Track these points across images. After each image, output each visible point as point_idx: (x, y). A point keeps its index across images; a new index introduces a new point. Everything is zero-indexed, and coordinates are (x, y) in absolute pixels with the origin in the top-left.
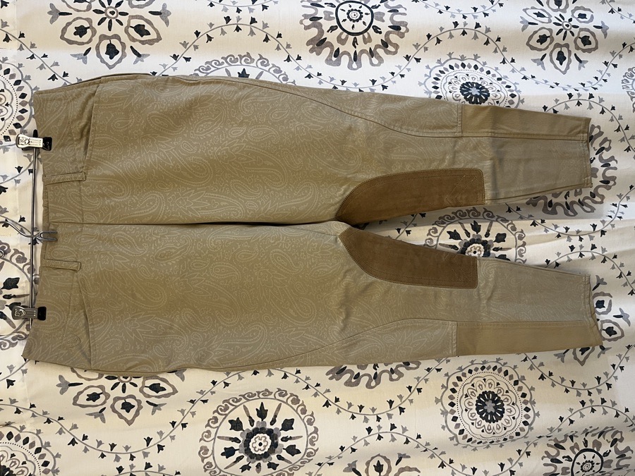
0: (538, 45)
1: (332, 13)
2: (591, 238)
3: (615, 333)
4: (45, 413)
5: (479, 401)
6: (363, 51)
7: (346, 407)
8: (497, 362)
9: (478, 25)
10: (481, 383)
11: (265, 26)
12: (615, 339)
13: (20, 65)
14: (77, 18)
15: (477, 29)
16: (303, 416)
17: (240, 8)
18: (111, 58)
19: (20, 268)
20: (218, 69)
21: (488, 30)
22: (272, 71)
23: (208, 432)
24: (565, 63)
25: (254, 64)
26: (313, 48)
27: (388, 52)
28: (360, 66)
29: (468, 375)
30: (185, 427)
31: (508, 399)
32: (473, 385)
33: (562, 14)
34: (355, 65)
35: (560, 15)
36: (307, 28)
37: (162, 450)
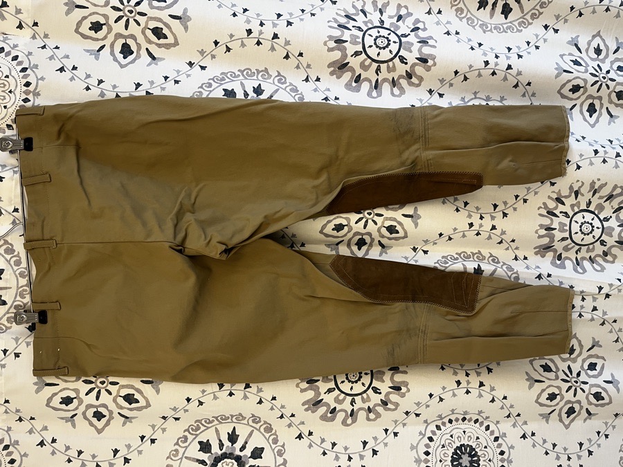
0: (570, 95)
1: (358, 37)
2: (595, 299)
3: (603, 399)
4: (18, 411)
5: (455, 453)
6: (385, 80)
7: (319, 442)
8: (479, 414)
9: (509, 67)
10: (461, 435)
11: (287, 43)
12: (603, 405)
13: (30, 54)
14: (94, 13)
15: (508, 71)
16: (273, 446)
17: (263, 21)
18: (125, 58)
19: (7, 260)
20: (233, 81)
21: (519, 73)
22: (288, 89)
23: (177, 451)
24: (595, 115)
25: (271, 81)
26: (334, 71)
27: (411, 84)
28: (380, 95)
29: (448, 425)
30: (154, 443)
31: (485, 455)
32: (452, 436)
33: (601, 64)
34: (374, 93)
35: (598, 66)
36: (330, 50)
37: (128, 463)
